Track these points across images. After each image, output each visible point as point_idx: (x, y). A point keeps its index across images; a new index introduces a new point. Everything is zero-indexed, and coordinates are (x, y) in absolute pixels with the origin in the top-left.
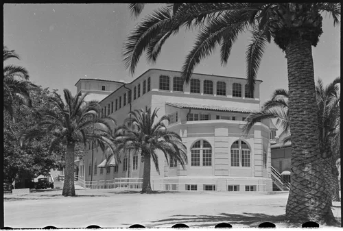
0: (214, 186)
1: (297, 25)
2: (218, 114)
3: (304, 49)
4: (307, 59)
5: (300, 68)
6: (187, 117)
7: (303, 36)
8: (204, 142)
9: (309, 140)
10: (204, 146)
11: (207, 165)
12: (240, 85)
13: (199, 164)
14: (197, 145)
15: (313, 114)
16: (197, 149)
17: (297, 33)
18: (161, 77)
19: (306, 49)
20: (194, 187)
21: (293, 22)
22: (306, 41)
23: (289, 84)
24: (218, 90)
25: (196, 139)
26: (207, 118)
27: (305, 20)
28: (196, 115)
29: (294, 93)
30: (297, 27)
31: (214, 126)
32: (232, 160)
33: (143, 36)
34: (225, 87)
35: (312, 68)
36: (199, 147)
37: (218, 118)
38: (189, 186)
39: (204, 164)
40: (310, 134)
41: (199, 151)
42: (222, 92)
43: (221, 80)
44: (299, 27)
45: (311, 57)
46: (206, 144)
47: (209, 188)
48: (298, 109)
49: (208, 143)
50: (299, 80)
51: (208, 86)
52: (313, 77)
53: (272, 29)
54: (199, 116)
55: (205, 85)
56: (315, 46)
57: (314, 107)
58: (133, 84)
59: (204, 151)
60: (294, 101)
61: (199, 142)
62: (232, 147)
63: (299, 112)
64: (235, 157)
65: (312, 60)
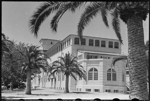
0: (99, 90)
1: (133, 7)
2: (102, 56)
3: (138, 22)
4: (140, 28)
5: (135, 34)
6: (87, 57)
7: (137, 14)
8: (95, 69)
9: (141, 79)
10: (95, 71)
11: (96, 80)
12: (112, 42)
13: (92, 79)
14: (91, 70)
15: (144, 62)
16: (91, 72)
17: (133, 12)
18: (75, 38)
19: (139, 22)
20: (90, 90)
21: (130, 5)
22: (139, 17)
23: (129, 44)
24: (102, 45)
25: (91, 67)
26: (96, 57)
27: (138, 4)
28: (91, 56)
29: (131, 49)
30: (133, 9)
31: (99, 62)
32: (108, 78)
33: (41, 15)
34: (105, 43)
35: (143, 34)
36: (92, 71)
37: (101, 58)
38: (87, 89)
39: (94, 79)
40: (141, 75)
41: (92, 73)
42: (104, 46)
43: (104, 40)
44: (135, 9)
45: (143, 27)
46: (96, 70)
47: (96, 90)
48: (133, 59)
49: (96, 69)
50: (135, 41)
51: (97, 42)
52: (143, 39)
53: (118, 10)
54: (92, 57)
55: (96, 42)
56: (145, 20)
57: (144, 58)
58: (63, 41)
59: (94, 73)
60: (131, 54)
61: (92, 69)
62: (108, 71)
63: (134, 61)
64: (109, 76)
65: (143, 29)
